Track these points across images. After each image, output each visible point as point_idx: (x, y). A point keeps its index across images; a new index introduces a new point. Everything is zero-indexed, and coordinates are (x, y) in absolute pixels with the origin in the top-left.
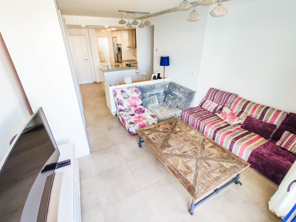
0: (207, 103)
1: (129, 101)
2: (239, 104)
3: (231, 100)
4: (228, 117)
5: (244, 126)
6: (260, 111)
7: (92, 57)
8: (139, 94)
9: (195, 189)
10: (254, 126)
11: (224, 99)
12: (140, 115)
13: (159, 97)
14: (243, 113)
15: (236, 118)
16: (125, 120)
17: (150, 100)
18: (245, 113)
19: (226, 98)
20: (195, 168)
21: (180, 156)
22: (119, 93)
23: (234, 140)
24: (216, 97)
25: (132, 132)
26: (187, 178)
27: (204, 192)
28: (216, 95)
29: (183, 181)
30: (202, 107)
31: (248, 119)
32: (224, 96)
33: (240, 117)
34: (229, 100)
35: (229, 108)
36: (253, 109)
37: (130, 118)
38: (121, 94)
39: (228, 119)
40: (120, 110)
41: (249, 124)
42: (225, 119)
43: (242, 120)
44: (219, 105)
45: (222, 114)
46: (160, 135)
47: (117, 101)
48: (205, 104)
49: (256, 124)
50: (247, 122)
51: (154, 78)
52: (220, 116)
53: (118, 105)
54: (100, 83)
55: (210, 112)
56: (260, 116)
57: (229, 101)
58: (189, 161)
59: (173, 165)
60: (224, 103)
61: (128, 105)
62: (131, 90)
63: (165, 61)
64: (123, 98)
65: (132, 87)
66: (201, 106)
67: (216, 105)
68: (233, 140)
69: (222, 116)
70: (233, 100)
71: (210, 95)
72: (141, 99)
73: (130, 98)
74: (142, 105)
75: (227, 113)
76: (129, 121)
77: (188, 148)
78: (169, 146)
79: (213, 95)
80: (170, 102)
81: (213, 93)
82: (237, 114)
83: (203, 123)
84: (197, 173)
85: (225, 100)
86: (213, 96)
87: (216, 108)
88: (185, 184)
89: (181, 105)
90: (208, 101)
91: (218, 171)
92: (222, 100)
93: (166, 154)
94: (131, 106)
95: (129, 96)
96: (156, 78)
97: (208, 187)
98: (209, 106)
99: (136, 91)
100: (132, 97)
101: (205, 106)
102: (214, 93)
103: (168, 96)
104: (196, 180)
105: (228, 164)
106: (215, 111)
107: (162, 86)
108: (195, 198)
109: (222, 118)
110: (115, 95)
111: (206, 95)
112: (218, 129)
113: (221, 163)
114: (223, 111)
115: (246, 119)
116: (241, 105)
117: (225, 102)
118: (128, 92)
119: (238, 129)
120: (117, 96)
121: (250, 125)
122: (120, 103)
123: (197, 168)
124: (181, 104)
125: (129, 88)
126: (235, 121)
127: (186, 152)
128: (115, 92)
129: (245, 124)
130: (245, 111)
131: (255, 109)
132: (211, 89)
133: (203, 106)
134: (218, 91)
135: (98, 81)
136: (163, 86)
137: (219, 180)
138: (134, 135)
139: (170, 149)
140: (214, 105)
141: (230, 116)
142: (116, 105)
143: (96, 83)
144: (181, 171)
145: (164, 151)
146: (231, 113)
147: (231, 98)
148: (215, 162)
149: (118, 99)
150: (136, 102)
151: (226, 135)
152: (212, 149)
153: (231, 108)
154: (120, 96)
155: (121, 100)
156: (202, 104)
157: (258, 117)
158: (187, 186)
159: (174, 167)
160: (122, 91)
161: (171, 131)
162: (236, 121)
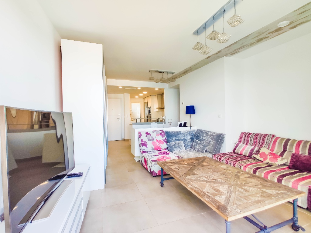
0: (241, 147)
1: (153, 143)
2: (279, 143)
3: (268, 140)
4: (269, 157)
5: (291, 165)
6: (306, 147)
7: (124, 116)
8: (164, 138)
9: (227, 208)
10: (304, 163)
11: (260, 140)
12: (164, 156)
13: (186, 143)
14: (286, 152)
15: (279, 158)
16: (148, 159)
17: (176, 144)
18: (289, 151)
19: (262, 139)
20: (227, 191)
21: (207, 181)
22: (144, 134)
23: (281, 178)
24: (249, 140)
25: (154, 171)
26: (215, 198)
27: (241, 212)
28: (250, 138)
29: (211, 201)
30: (236, 152)
31: (294, 156)
32: (258, 137)
33: (284, 157)
34: (266, 140)
35: (268, 149)
36: (296, 145)
37: (153, 157)
38: (146, 136)
39: (268, 159)
40: (144, 152)
41: (297, 161)
42: (265, 159)
43: (287, 159)
44: (255, 147)
45: (260, 155)
46: (185, 167)
47: (141, 142)
48: (239, 148)
49: (306, 160)
50: (294, 160)
51: (181, 125)
52: (258, 157)
53: (141, 146)
54: (128, 140)
55: (246, 156)
56: (309, 152)
57: (266, 142)
58: (219, 186)
59: (199, 188)
60: (260, 145)
61: (152, 147)
62: (156, 133)
63: (190, 110)
64: (147, 140)
65: (157, 131)
66: (234, 151)
67: (252, 147)
68: (278, 177)
69: (261, 157)
70: (270, 140)
71: (243, 138)
72: (166, 142)
73: (155, 141)
74: (167, 149)
75: (267, 153)
76: (151, 160)
77: (218, 177)
78: (194, 174)
79: (246, 138)
80: (198, 147)
81: (245, 137)
82: (279, 154)
83: (238, 164)
84: (230, 196)
85: (261, 142)
86: (246, 140)
87: (252, 150)
88: (214, 203)
89: (210, 149)
90: (242, 145)
91: (259, 195)
92: (258, 142)
93: (191, 180)
94: (155, 149)
95: (153, 138)
96: (183, 126)
97: (246, 208)
98: (243, 149)
99: (161, 134)
100: (157, 140)
101: (239, 150)
102: (247, 136)
103: (196, 141)
104: (228, 201)
105: (273, 191)
106: (251, 153)
107: (188, 132)
108: (227, 216)
109: (262, 159)
110: (140, 137)
111: (238, 140)
112: (258, 169)
113: (263, 190)
114: (261, 152)
115: (292, 157)
116: (282, 144)
117: (261, 143)
118: (153, 135)
119: (285, 169)
120: (142, 137)
121: (298, 163)
122: (144, 144)
123: (229, 191)
124: (210, 147)
125: (154, 131)
126: (278, 160)
127: (215, 179)
128: (140, 133)
129: (291, 162)
130: (287, 149)
131: (300, 145)
132: (243, 134)
133: (236, 150)
134: (250, 134)
135: (126, 138)
136: (190, 133)
137: (261, 203)
138: (156, 176)
139: (196, 176)
140: (249, 148)
141: (271, 156)
142: (140, 146)
143: (124, 140)
144: (208, 192)
145: (188, 177)
146: (271, 153)
147: (268, 138)
148: (255, 189)
149: (142, 140)
150: (161, 144)
151: (269, 173)
152: (249, 179)
153: (270, 148)
154: (144, 138)
155: (145, 142)
156: (235, 149)
157: (306, 153)
158: (216, 205)
159: (199, 189)
160: (147, 134)
161: (197, 164)
162: (280, 161)
